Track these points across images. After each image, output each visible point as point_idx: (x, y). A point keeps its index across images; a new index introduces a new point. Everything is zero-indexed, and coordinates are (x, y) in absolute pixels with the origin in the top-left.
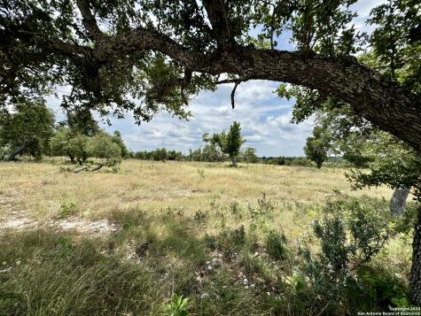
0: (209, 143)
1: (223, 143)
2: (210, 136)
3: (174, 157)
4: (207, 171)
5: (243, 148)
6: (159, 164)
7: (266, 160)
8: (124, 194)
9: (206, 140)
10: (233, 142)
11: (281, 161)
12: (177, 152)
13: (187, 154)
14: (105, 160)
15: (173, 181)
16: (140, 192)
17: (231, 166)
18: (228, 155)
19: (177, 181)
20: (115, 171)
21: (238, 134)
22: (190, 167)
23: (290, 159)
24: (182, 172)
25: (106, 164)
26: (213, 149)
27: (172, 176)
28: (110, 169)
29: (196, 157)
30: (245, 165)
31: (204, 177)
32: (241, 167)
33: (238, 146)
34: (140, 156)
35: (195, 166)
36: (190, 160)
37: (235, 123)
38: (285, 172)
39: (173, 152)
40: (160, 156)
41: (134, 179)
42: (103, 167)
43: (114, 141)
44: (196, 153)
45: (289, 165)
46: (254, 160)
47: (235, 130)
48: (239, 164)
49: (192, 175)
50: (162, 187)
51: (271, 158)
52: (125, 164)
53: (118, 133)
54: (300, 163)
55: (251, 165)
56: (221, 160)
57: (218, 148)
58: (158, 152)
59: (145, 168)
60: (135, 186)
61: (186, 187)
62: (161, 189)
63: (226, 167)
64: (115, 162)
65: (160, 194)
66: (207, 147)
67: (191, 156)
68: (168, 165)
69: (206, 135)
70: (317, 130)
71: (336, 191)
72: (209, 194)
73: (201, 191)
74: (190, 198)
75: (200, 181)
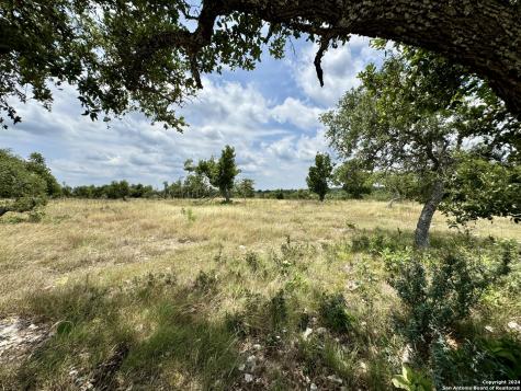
0: (194, 174)
1: (215, 172)
2: (196, 164)
3: (140, 193)
4: (196, 210)
5: (238, 180)
6: (118, 204)
7: (263, 194)
8: (55, 258)
9: (189, 169)
10: (226, 172)
11: (280, 195)
12: (145, 185)
13: (161, 188)
14: (11, 201)
15: (147, 227)
16: (89, 250)
17: (223, 203)
18: (217, 189)
19: (152, 227)
20: (35, 219)
21: (231, 162)
22: (168, 206)
23: (288, 192)
24: (158, 214)
25: (15, 208)
26: (198, 181)
27: (143, 221)
28: (25, 215)
29: (174, 193)
30: (240, 200)
31: (194, 219)
32: (237, 203)
33: (232, 176)
34: (82, 193)
35: (176, 205)
36: (166, 197)
37: (228, 147)
38: (287, 207)
39: (140, 187)
40: (119, 192)
41: (75, 231)
42: (8, 213)
43: (30, 168)
44: (174, 186)
45: (288, 198)
46: (251, 194)
47: (228, 156)
48: (234, 200)
49: (174, 217)
50: (129, 238)
51: (268, 192)
52: (55, 207)
54: (301, 195)
55: (249, 200)
56: (210, 194)
57: (206, 180)
58: (115, 186)
59: (94, 210)
60: (76, 242)
61: (167, 235)
62: (126, 243)
63: (217, 203)
64: (34, 203)
65: (127, 251)
66: (192, 178)
67: (167, 191)
68: (134, 206)
69: (189, 162)
70: (319, 159)
71: (350, 226)
72: (206, 243)
73: (193, 240)
74: (178, 252)
75: (188, 226)
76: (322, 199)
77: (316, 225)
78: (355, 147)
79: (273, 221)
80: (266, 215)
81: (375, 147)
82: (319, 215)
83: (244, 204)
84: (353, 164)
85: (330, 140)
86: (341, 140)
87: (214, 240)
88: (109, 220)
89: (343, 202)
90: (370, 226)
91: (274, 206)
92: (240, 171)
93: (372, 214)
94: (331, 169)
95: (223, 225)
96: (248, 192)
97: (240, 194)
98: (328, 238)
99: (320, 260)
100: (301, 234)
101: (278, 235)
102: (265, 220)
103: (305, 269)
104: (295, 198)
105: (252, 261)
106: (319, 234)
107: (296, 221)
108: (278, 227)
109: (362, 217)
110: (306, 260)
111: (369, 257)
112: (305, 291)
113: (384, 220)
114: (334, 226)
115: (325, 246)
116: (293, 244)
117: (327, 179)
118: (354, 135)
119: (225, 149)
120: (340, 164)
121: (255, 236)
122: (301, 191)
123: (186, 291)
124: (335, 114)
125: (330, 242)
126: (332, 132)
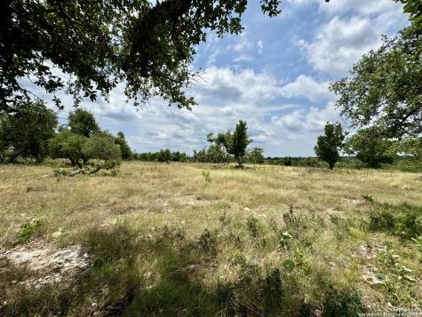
0: (214, 144)
1: (230, 143)
2: (215, 136)
3: (178, 158)
4: (213, 173)
5: (249, 148)
6: (163, 166)
7: (272, 161)
8: (115, 203)
9: (211, 141)
10: (239, 142)
11: (288, 162)
12: (181, 152)
13: (192, 155)
14: (103, 162)
15: (177, 185)
16: (136, 200)
17: (237, 167)
18: (232, 155)
19: (180, 185)
20: (114, 174)
21: (244, 134)
22: (194, 169)
23: (296, 159)
24: (186, 174)
25: (104, 167)
26: (218, 149)
27: (174, 180)
28: (109, 172)
29: (201, 158)
30: (251, 166)
31: (210, 181)
32: (248, 168)
33: (245, 146)
35: (200, 167)
36: (195, 161)
37: (241, 122)
38: (294, 173)
39: (178, 153)
40: (164, 157)
41: (132, 184)
42: (101, 170)
43: (117, 142)
44: (200, 153)
45: (296, 165)
46: (261, 160)
47: (241, 128)
48: (245, 165)
49: (197, 178)
50: (162, 193)
51: (277, 159)
52: (125, 166)
53: (121, 135)
54: (308, 163)
55: (258, 166)
56: (227, 160)
57: (223, 149)
58: (162, 153)
59: (148, 170)
60: (131, 192)
61: (189, 192)
62: (160, 196)
63: (232, 168)
64: (114, 164)
65: (159, 203)
66: (212, 147)
67: (195, 157)
68: (172, 167)
69: (211, 134)
70: (329, 129)
71: (366, 198)
72: (217, 202)
73: (207, 198)
74: (194, 208)
75: (205, 186)
76: (332, 166)
77: (324, 194)
78: (376, 113)
79: (278, 187)
80: (271, 180)
81: (405, 111)
82: (327, 183)
83: (254, 169)
84: (372, 132)
85: (342, 108)
86: (355, 107)
87: (223, 201)
88: (154, 177)
89: (357, 171)
90: (395, 201)
91: (280, 172)
92: (252, 141)
93: (396, 187)
94: (342, 138)
95: (232, 187)
96: (258, 158)
97: (251, 161)
98: (338, 209)
99: (327, 235)
100: (306, 202)
101: (283, 200)
102: (271, 185)
103: (308, 244)
104: (303, 165)
105: (253, 227)
106: (329, 203)
107: (303, 188)
108: (283, 193)
109: (383, 189)
110: (310, 233)
111: (394, 240)
112: (308, 272)
113: (415, 194)
114: (345, 197)
115: (334, 220)
116: (296, 213)
117: (338, 148)
118: (374, 101)
119: (239, 123)
120: (353, 133)
121: (259, 200)
122: (309, 159)
123: (191, 246)
124: (349, 81)
125: (341, 215)
126: (345, 100)
